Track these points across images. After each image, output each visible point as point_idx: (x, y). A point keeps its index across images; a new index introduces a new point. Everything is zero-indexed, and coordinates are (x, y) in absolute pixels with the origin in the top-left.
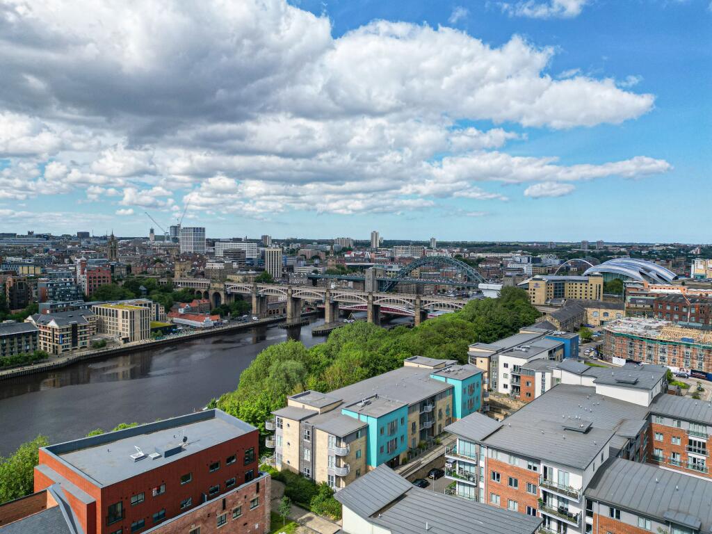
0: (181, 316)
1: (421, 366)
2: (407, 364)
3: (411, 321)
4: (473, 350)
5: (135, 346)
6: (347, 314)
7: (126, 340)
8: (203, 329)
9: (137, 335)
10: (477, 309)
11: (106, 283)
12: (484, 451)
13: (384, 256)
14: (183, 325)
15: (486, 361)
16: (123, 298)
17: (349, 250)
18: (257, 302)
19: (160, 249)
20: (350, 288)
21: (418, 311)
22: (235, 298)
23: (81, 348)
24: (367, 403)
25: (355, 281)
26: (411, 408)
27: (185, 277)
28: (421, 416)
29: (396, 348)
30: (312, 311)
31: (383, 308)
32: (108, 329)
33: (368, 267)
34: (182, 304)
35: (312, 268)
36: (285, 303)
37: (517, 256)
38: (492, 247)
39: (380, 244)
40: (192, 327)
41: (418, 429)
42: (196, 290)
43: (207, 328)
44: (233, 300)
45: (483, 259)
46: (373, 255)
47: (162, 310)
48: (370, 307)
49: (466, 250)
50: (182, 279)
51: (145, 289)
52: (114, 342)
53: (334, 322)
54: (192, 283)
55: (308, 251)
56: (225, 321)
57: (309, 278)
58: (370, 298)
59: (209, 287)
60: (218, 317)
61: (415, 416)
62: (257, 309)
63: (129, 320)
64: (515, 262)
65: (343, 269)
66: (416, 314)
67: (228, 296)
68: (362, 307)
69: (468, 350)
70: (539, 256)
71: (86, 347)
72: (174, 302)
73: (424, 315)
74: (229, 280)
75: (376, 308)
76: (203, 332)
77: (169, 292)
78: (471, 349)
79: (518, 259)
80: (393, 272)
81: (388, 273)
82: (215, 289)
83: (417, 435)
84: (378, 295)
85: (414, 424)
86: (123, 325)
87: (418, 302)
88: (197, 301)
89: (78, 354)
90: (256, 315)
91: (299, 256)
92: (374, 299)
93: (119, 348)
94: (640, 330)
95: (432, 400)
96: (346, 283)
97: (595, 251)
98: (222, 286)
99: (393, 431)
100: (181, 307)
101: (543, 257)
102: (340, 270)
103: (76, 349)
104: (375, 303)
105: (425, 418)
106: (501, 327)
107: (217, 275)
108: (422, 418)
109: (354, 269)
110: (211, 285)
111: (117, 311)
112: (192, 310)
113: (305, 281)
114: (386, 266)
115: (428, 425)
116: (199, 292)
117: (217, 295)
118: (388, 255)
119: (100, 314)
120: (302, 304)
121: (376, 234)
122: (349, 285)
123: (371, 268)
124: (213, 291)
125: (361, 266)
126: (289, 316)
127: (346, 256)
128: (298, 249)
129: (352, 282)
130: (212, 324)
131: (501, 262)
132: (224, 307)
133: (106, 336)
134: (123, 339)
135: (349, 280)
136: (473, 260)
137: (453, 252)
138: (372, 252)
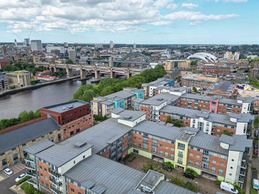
0: (40, 77)
1: (128, 90)
2: (124, 89)
3: (126, 77)
4: (143, 85)
5: (26, 88)
6: (103, 75)
7: (22, 86)
8: (50, 81)
9: (26, 84)
10: (146, 72)
11: (8, 64)
12: (140, 105)
13: (115, 52)
14: (42, 80)
15: (146, 88)
16: (16, 70)
17: (101, 49)
18: (69, 71)
19: (22, 49)
20: (103, 65)
21: (128, 74)
22: (60, 70)
23: (6, 89)
24: (114, 98)
25: (105, 63)
26: (125, 99)
27: (38, 61)
28: (128, 101)
29: (121, 85)
30: (90, 74)
31: (116, 73)
32: (14, 82)
33: (110, 56)
34: (39, 72)
35: (87, 57)
36: (79, 71)
37: (166, 51)
38: (157, 47)
39: (114, 46)
40: (45, 81)
41: (127, 104)
42: (44, 67)
43: (51, 81)
44: (59, 70)
45: (153, 52)
46: (111, 51)
47: (32, 75)
48: (111, 72)
49: (147, 49)
50: (37, 62)
51: (23, 66)
52: (18, 87)
53: (98, 78)
54: (42, 64)
55: (84, 50)
56: (57, 78)
57: (87, 61)
58: (111, 69)
59: (49, 66)
60: (55, 77)
61: (126, 101)
62: (69, 73)
63: (22, 78)
64: (165, 54)
65: (100, 57)
66: (128, 75)
67: (57, 69)
68: (108, 72)
69: (141, 85)
70: (174, 51)
71: (8, 88)
72: (36, 71)
73: (130, 75)
74: (56, 63)
75: (114, 73)
76: (50, 82)
77: (33, 67)
78: (142, 85)
79: (166, 52)
80: (119, 58)
81: (117, 59)
82: (51, 66)
83: (127, 106)
84: (114, 68)
85: (126, 103)
86: (20, 81)
87: (128, 70)
88: (45, 71)
89: (5, 91)
90: (69, 76)
91: (81, 52)
92: (113, 69)
93: (20, 89)
94: (192, 78)
95: (130, 97)
96: (101, 63)
97: (195, 48)
98: (54, 65)
99: (120, 104)
100: (39, 73)
101: (175, 51)
102: (99, 58)
103: (4, 89)
104: (113, 71)
105: (129, 102)
106: (154, 78)
107: (51, 61)
108: (128, 102)
109: (104, 57)
110: (50, 64)
111: (16, 75)
112: (44, 74)
113: (85, 62)
114: (116, 56)
115: (129, 103)
116: (45, 67)
117: (53, 69)
118: (117, 51)
119: (10, 76)
120: (86, 71)
121: (112, 42)
122: (103, 64)
123: (110, 57)
124: (51, 67)
125: (107, 56)
126: (81, 76)
127: (100, 52)
128: (81, 49)
129: (104, 63)
130: (53, 79)
131: (160, 54)
132: (56, 73)
133: (14, 84)
134: (21, 85)
135: (102, 62)
136: (149, 53)
137: (142, 50)
138: (111, 50)
